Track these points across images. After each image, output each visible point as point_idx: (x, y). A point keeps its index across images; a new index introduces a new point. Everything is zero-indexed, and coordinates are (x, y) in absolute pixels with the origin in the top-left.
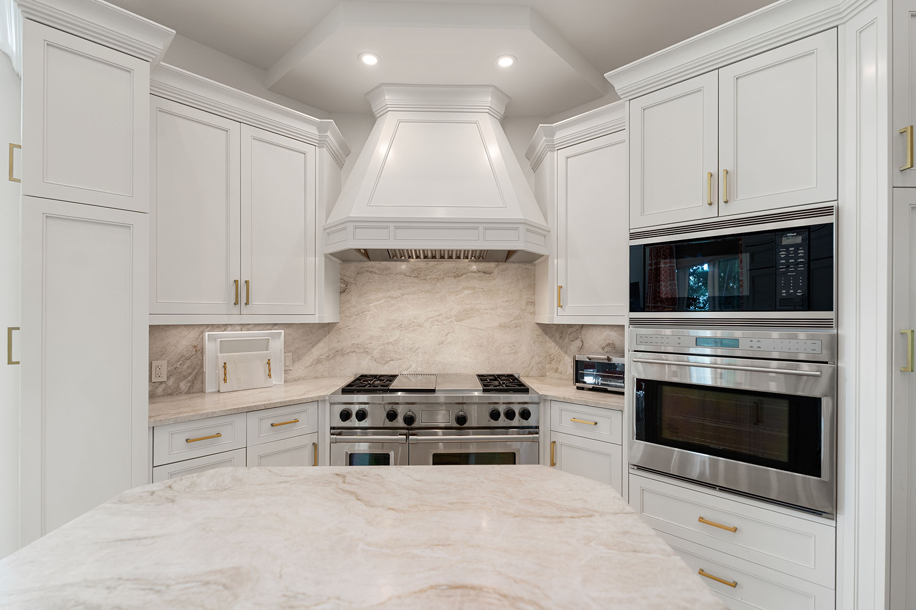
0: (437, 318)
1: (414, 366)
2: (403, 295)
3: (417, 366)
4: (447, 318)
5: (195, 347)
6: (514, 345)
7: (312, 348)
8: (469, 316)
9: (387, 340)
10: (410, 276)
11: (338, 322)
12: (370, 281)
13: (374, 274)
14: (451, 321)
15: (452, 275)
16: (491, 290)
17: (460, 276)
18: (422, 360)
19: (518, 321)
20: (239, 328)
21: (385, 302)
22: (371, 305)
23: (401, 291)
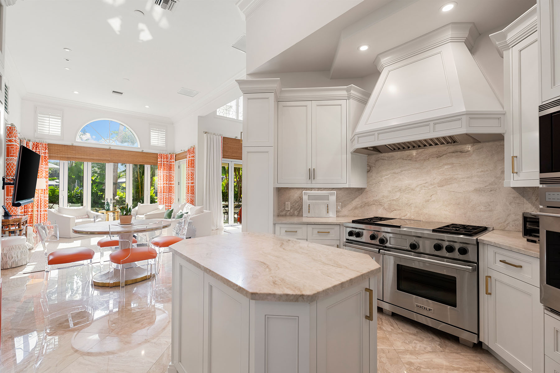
0: (424, 185)
1: (409, 215)
2: (401, 171)
3: (411, 215)
4: (431, 185)
5: (300, 197)
6: (489, 205)
7: (352, 201)
8: (448, 183)
9: (392, 198)
10: (406, 160)
11: (366, 188)
12: (383, 164)
13: (385, 161)
14: (435, 187)
15: (435, 156)
16: (468, 164)
17: (441, 157)
18: (414, 212)
19: (493, 186)
20: (317, 190)
21: (391, 176)
22: (383, 178)
23: (400, 169)
